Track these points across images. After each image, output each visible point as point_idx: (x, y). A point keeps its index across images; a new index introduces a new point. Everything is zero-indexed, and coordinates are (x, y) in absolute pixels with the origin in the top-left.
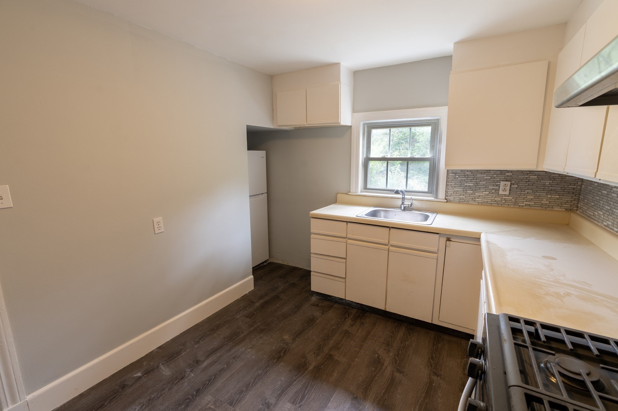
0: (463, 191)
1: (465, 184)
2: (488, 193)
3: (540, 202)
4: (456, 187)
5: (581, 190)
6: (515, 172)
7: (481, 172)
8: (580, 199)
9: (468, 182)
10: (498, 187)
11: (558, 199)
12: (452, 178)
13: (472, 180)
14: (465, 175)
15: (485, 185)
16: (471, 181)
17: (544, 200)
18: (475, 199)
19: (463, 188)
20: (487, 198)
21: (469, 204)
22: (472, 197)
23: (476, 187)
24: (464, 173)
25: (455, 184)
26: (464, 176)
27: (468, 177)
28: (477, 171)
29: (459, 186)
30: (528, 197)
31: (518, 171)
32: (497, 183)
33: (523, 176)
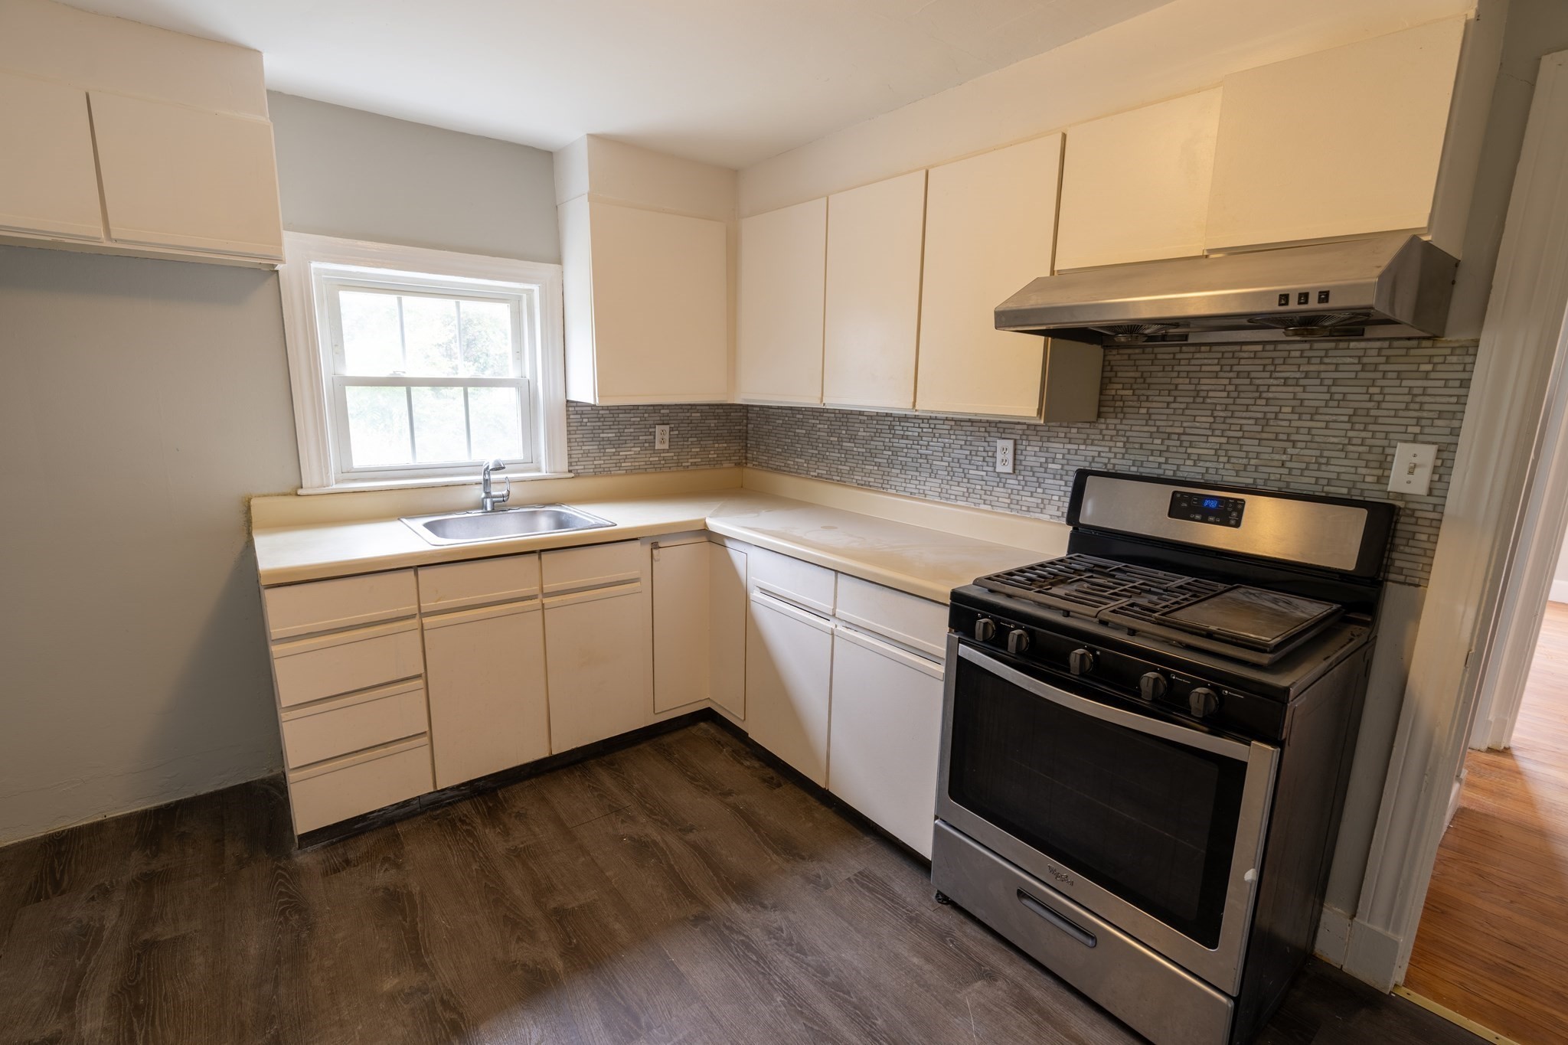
0: (598, 451)
1: (602, 435)
2: (639, 449)
3: (706, 456)
4: (585, 443)
5: (747, 432)
6: (673, 407)
7: (625, 410)
8: (749, 445)
9: (605, 431)
10: (652, 437)
11: (725, 448)
12: (576, 424)
13: (612, 427)
14: (599, 416)
15: (632, 434)
16: (610, 429)
17: (712, 452)
18: (619, 465)
19: (598, 443)
20: (639, 460)
21: (611, 475)
22: (615, 461)
23: (619, 440)
24: (597, 412)
25: (583, 438)
26: (597, 420)
27: (604, 421)
28: (618, 408)
29: (591, 439)
30: (693, 450)
31: (676, 405)
32: (651, 430)
33: (683, 414)
